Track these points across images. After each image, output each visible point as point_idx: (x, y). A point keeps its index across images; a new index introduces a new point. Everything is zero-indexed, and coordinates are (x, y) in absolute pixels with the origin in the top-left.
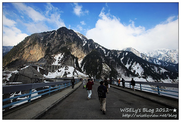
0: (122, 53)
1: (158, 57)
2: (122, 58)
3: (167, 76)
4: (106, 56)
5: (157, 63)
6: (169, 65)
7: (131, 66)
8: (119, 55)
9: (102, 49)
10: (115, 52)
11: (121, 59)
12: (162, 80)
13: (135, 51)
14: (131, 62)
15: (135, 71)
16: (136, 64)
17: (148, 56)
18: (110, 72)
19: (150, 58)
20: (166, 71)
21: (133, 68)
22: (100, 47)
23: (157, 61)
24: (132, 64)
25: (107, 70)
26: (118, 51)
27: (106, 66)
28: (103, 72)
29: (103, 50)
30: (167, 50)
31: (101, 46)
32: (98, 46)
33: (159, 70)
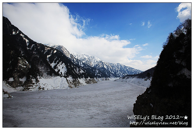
0: (50, 50)
1: (83, 60)
2: (50, 56)
3: (83, 76)
4: (28, 48)
5: (81, 65)
6: (88, 67)
7: (57, 65)
8: (47, 51)
9: (24, 38)
10: (43, 46)
11: (48, 56)
12: (79, 79)
13: (66, 50)
14: (58, 61)
15: (59, 70)
16: (62, 64)
17: (76, 58)
18: (29, 69)
19: (77, 59)
20: (84, 72)
21: (59, 67)
22: (21, 35)
23: (82, 63)
24: (58, 63)
25: (25, 67)
26: (46, 46)
27: (24, 61)
28: (18, 69)
29: (25, 40)
30: (90, 56)
31: (23, 34)
32: (18, 32)
33: (79, 70)
